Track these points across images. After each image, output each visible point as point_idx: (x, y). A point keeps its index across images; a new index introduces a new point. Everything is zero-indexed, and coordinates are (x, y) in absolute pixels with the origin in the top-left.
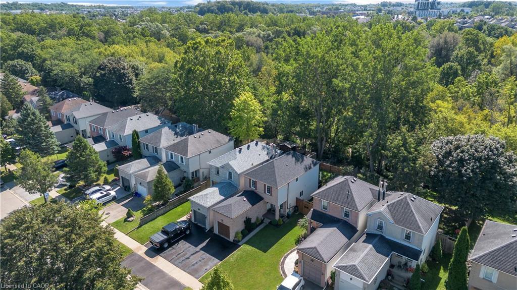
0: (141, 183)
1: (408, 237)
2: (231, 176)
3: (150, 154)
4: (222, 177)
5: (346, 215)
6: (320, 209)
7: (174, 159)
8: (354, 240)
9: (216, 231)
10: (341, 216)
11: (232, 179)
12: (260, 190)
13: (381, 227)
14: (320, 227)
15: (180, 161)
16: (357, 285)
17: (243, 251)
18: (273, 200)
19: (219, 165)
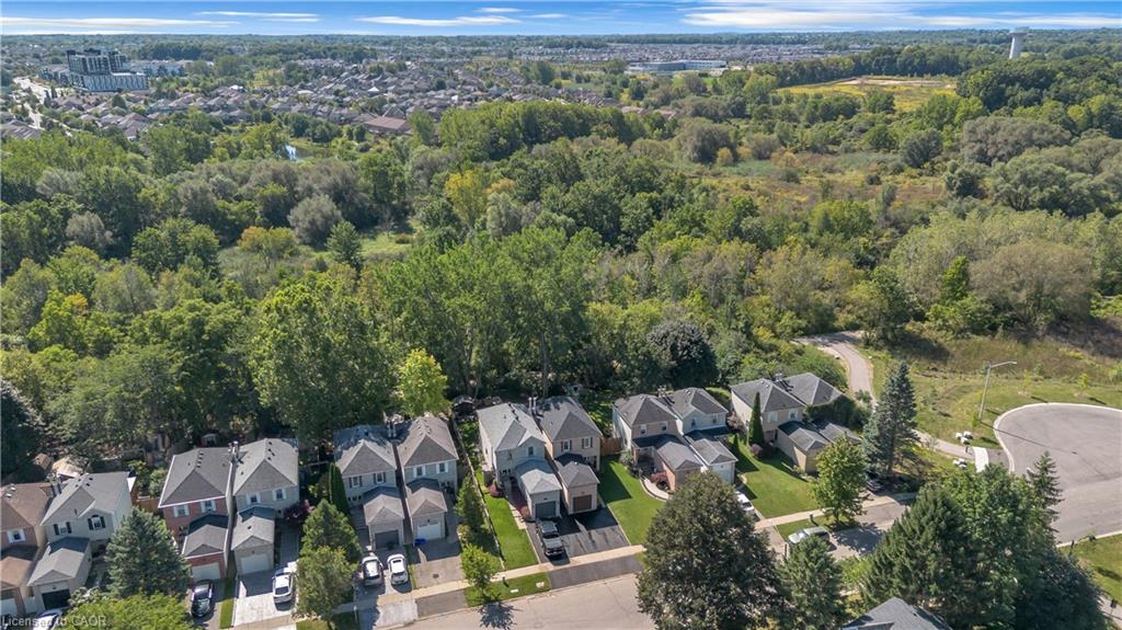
0: (427, 521)
1: (714, 421)
2: (531, 452)
3: (365, 489)
4: (518, 459)
5: (665, 428)
6: (640, 436)
7: (424, 474)
8: (688, 444)
9: (571, 511)
10: (660, 432)
11: (535, 453)
12: (576, 449)
13: (693, 424)
14: (657, 448)
15: (438, 472)
16: (727, 468)
17: (617, 508)
18: (594, 451)
19: (513, 446)
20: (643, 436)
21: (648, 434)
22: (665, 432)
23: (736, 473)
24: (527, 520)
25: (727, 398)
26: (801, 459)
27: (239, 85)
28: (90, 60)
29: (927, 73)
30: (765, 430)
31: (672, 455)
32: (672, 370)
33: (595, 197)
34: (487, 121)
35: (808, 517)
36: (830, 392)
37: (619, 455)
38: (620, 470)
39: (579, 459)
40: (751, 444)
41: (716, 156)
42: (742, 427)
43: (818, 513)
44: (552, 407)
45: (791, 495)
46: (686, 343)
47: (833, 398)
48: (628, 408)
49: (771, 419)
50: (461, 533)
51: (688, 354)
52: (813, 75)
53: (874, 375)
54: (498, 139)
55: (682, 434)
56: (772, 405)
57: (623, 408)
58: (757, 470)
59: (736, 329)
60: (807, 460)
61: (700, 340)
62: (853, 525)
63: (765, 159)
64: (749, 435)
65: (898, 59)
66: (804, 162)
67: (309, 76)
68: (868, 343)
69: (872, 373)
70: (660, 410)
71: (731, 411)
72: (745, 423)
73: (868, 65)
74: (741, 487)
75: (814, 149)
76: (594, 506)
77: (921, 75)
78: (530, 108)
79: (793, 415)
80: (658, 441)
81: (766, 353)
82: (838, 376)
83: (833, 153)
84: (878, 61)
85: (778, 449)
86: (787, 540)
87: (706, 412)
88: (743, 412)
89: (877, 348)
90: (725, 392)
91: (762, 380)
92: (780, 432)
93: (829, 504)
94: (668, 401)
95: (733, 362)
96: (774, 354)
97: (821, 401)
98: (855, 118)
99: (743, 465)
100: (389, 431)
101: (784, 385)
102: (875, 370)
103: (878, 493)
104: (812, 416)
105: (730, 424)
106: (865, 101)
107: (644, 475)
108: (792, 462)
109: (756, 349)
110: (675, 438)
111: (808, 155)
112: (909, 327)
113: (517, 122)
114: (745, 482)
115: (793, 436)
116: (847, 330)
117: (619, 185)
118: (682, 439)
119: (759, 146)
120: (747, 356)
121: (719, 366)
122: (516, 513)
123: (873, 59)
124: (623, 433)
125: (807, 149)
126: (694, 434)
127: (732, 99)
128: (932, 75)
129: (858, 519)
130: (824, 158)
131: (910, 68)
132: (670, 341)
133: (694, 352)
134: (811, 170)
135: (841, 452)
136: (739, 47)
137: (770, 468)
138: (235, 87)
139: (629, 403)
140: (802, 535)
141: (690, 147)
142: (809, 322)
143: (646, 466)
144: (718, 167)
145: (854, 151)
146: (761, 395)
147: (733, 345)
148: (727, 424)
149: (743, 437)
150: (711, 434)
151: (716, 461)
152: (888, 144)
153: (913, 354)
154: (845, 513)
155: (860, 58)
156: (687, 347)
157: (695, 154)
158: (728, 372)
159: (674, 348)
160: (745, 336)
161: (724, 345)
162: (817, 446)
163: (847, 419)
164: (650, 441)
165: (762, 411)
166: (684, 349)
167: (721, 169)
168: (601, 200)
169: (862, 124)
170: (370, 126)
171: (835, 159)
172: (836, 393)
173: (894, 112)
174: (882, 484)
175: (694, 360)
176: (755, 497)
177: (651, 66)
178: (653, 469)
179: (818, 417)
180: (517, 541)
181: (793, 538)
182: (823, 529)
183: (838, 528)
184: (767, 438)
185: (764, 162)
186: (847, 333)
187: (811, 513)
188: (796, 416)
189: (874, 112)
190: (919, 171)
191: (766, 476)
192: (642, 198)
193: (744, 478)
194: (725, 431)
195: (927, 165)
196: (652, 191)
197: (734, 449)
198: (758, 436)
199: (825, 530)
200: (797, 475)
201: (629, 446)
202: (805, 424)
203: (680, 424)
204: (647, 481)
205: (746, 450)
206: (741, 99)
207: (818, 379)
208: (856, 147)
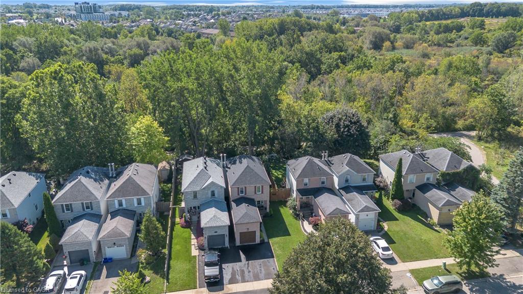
0: (115, 244)
1: (364, 180)
2: (213, 194)
3: (75, 214)
4: (202, 198)
5: (323, 183)
6: (302, 187)
7: (124, 206)
8: (341, 196)
9: (238, 243)
10: (319, 185)
11: (216, 195)
12: (250, 193)
13: (347, 181)
14: (315, 198)
15: (136, 205)
16: (371, 217)
17: (277, 243)
18: (264, 197)
19: (197, 189)
20: (306, 187)
21: (310, 186)
22: (323, 185)
23: (379, 221)
24: (201, 248)
25: (377, 166)
26: (435, 214)
27: (151, 19)
28: (84, 6)
29: (501, 16)
30: (405, 188)
31: (327, 204)
32: (336, 142)
33: (307, 54)
34: (259, 26)
35: (442, 264)
36: (460, 163)
37: (286, 202)
38: (286, 213)
39: (250, 202)
40: (393, 199)
41: (383, 46)
42: (387, 186)
43: (450, 261)
44: (238, 162)
45: (426, 243)
46: (347, 123)
47: (463, 167)
48: (295, 166)
49: (411, 181)
50: (143, 255)
51: (348, 131)
52: (438, 16)
53: (487, 158)
54: (264, 36)
55: (338, 188)
56: (411, 170)
57: (294, 165)
58: (397, 220)
59: (387, 119)
60: (440, 214)
61: (358, 122)
62: (483, 275)
63: (410, 48)
64: (391, 192)
65: (485, 9)
66: (433, 50)
67: (185, 17)
68: (480, 139)
69: (485, 157)
70: (320, 169)
71: (378, 173)
72: (389, 183)
73: (469, 12)
74: (383, 232)
75: (439, 45)
76: (258, 240)
77: (497, 17)
78: (282, 20)
79: (428, 179)
80: (317, 192)
81: (408, 136)
82: (465, 153)
83: (450, 47)
84: (474, 10)
85: (414, 205)
86: (421, 285)
87: (358, 172)
88: (388, 175)
89: (487, 142)
90: (376, 163)
91: (404, 151)
92: (417, 190)
93: (461, 254)
94: (329, 164)
95: (383, 140)
96: (414, 137)
97: (453, 169)
98: (462, 32)
99: (385, 215)
100: (111, 173)
101: (422, 156)
102: (487, 155)
103: (504, 246)
104: (444, 180)
105: (378, 183)
106: (468, 24)
107: (305, 217)
108: (427, 215)
109: (400, 133)
110: (331, 191)
111: (436, 47)
112: (509, 129)
113: (275, 28)
114: (386, 229)
115: (428, 194)
116: (464, 130)
117: (322, 49)
118: (337, 192)
119: (407, 42)
120: (394, 136)
121: (372, 143)
122: (194, 241)
123: (471, 9)
124: (291, 185)
125: (435, 45)
126: (347, 189)
127: (394, 23)
128: (504, 17)
129: (490, 270)
130: (444, 49)
131: (491, 14)
132: (335, 120)
133: (353, 130)
134: (437, 53)
135: (479, 209)
136: (398, 8)
137: (408, 219)
138: (149, 20)
139: (298, 162)
140: (436, 282)
141: (368, 42)
142: (438, 124)
143: (307, 211)
144: (383, 51)
145: (462, 46)
146: (403, 161)
147: (384, 130)
148: (374, 182)
149: (387, 194)
150: (361, 190)
151: (362, 211)
152: (482, 43)
153: (514, 146)
154: (477, 265)
155: (464, 9)
156: (348, 126)
157: (371, 46)
158: (379, 148)
159: (338, 126)
160: (393, 123)
161: (377, 130)
162: (448, 203)
163: (473, 184)
164: (310, 192)
165: (404, 173)
166: (345, 127)
167: (385, 53)
168: (310, 55)
169: (466, 35)
170: (203, 33)
171: (451, 49)
172: (465, 164)
173: (484, 29)
174: (506, 239)
175: (352, 135)
176: (394, 242)
177: (353, 15)
178: (312, 214)
179: (450, 181)
180: (186, 266)
181: (428, 284)
182: (456, 278)
183: (470, 276)
184: (406, 195)
185: (410, 50)
186: (464, 132)
187: (444, 260)
188: (431, 180)
189: (473, 29)
190: (502, 54)
191: (404, 226)
192: (335, 55)
193: (386, 226)
194: (374, 188)
195: (507, 51)
196: (342, 52)
197: (379, 202)
198: (399, 192)
199: (458, 278)
200: (430, 226)
201: (294, 195)
202: (438, 186)
203: (336, 180)
204: (306, 223)
205: (389, 203)
206: (398, 24)
207: (450, 153)
208: (463, 44)
